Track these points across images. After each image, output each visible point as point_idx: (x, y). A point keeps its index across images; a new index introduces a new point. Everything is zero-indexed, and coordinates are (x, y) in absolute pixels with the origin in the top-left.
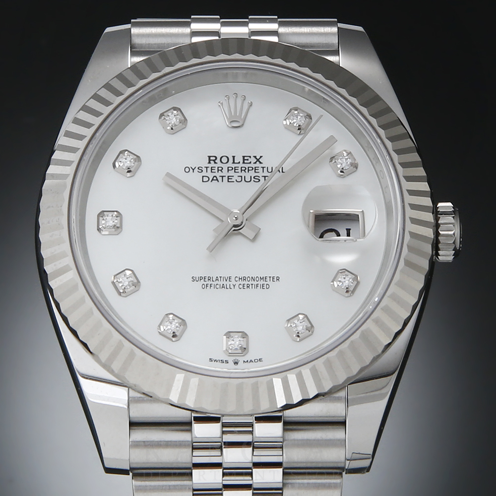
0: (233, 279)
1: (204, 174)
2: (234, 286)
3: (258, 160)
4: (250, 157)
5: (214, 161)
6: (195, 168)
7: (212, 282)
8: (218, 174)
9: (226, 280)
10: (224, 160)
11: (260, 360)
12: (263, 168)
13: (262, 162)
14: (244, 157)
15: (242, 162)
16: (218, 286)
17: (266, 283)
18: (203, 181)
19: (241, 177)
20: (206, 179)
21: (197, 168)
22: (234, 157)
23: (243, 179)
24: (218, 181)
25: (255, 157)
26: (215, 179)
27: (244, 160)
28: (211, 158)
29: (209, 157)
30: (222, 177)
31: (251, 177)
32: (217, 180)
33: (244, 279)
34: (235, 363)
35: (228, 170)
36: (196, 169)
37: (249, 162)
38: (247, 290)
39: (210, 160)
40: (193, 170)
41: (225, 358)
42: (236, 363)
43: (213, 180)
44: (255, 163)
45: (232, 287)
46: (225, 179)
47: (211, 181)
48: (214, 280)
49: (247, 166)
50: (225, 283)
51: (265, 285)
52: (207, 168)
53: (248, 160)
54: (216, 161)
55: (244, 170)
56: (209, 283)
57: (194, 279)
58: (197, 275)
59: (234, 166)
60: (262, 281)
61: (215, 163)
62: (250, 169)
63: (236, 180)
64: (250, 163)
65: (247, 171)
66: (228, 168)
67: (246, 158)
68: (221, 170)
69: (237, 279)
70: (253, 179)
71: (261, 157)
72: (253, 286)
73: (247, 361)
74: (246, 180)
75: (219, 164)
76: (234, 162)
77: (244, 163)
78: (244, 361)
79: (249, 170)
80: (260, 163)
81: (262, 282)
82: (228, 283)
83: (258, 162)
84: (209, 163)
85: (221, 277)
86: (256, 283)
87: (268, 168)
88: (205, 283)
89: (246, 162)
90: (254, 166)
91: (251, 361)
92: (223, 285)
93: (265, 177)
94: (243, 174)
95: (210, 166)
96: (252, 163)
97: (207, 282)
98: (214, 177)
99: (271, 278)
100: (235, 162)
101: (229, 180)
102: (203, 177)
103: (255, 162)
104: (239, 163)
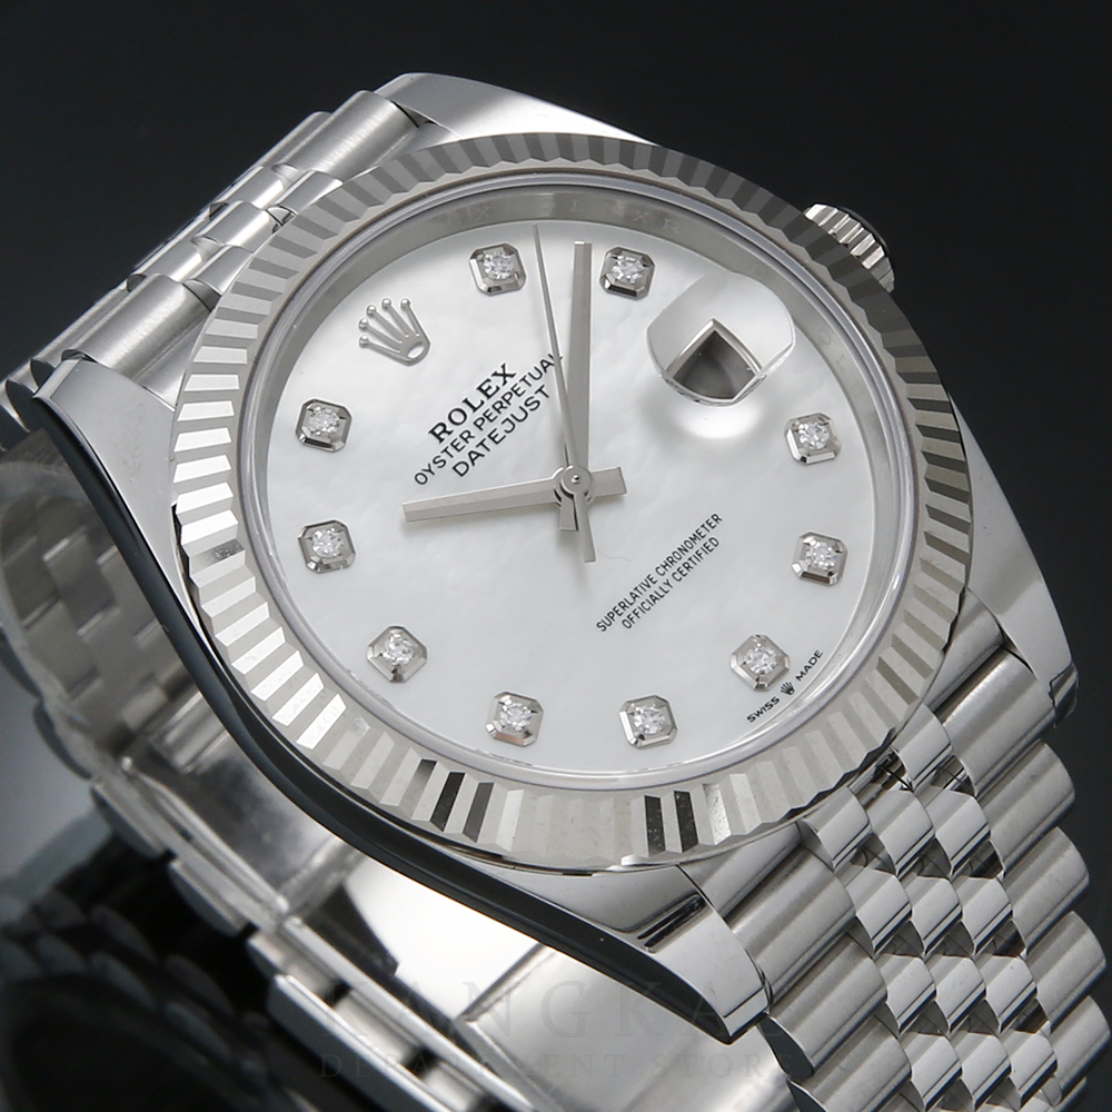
0: (656, 577)
1: (451, 463)
2: (668, 584)
3: (504, 375)
4: (488, 380)
5: (444, 431)
6: (429, 465)
7: (632, 608)
8: (472, 445)
9: (649, 586)
10: (458, 417)
11: (817, 655)
12: (523, 379)
13: (512, 373)
14: (480, 388)
15: (484, 398)
16: (646, 606)
17: (706, 540)
18: (462, 475)
19: (508, 419)
20: (461, 469)
21: (432, 465)
22: (466, 401)
23: (513, 421)
24: (483, 456)
25: (495, 374)
26: (474, 457)
27: (484, 392)
28: (438, 431)
29: (432, 432)
30: (481, 443)
31: (521, 408)
32: (479, 455)
33: (670, 561)
34: (788, 693)
35: (479, 427)
36: (434, 467)
37: (494, 389)
38: (691, 573)
39: (437, 436)
40: (430, 471)
41: (766, 698)
42: (789, 690)
43: (472, 461)
44: (505, 382)
45: (666, 588)
46: (488, 443)
47: (473, 464)
48: (631, 601)
49: (497, 397)
50: (650, 591)
51: (709, 544)
52: (445, 450)
53: (489, 388)
54: (448, 429)
55: (502, 407)
56: (629, 611)
57: (603, 626)
58: (601, 616)
59: (479, 413)
60: (697, 541)
61: (449, 433)
62: (507, 397)
63: (507, 432)
64: (498, 389)
65: (505, 404)
66: (475, 423)
67: (484, 388)
68: (469, 436)
69: (661, 570)
70: (527, 409)
71: (503, 367)
72: (693, 559)
73: (802, 673)
74: (520, 418)
75: (457, 431)
76: (475, 409)
77: (489, 397)
78: (798, 678)
79: (507, 401)
80: (512, 376)
81: (699, 545)
82: (655, 588)
83: (507, 379)
84: (441, 440)
85: (636, 589)
86: (691, 553)
87: (530, 374)
88: (624, 617)
89: (490, 392)
90: (507, 388)
91: (807, 668)
92: (651, 596)
93: (540, 390)
94: (506, 414)
95: (447, 443)
96: (500, 386)
97: (624, 613)
98: (470, 454)
99: (706, 525)
100: (476, 406)
101: (497, 439)
102: (454, 468)
103: (502, 382)
104: (482, 403)
